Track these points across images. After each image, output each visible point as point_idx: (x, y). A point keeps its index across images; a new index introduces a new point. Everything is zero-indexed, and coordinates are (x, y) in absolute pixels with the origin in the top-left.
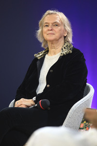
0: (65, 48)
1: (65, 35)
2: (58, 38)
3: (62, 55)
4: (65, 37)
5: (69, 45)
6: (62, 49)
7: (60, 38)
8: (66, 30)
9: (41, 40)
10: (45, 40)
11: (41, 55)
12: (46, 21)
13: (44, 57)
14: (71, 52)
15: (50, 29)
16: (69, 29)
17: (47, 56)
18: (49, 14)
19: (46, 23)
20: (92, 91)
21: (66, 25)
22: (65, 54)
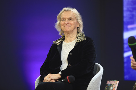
0: (79, 36)
1: (78, 27)
2: (72, 29)
3: (78, 42)
4: (78, 28)
5: (81, 34)
6: (77, 37)
7: (74, 29)
8: (78, 23)
9: (59, 30)
10: (62, 30)
11: (59, 42)
12: (63, 17)
13: (62, 43)
14: (85, 39)
15: (67, 23)
16: (81, 22)
17: (64, 42)
18: (65, 10)
19: (63, 18)
20: (102, 70)
21: (79, 19)
22: (80, 41)
